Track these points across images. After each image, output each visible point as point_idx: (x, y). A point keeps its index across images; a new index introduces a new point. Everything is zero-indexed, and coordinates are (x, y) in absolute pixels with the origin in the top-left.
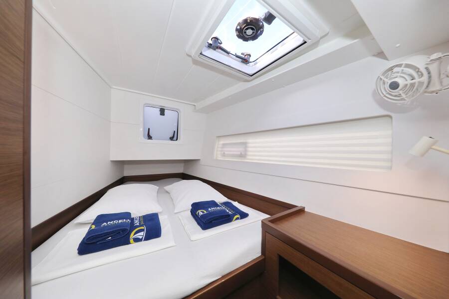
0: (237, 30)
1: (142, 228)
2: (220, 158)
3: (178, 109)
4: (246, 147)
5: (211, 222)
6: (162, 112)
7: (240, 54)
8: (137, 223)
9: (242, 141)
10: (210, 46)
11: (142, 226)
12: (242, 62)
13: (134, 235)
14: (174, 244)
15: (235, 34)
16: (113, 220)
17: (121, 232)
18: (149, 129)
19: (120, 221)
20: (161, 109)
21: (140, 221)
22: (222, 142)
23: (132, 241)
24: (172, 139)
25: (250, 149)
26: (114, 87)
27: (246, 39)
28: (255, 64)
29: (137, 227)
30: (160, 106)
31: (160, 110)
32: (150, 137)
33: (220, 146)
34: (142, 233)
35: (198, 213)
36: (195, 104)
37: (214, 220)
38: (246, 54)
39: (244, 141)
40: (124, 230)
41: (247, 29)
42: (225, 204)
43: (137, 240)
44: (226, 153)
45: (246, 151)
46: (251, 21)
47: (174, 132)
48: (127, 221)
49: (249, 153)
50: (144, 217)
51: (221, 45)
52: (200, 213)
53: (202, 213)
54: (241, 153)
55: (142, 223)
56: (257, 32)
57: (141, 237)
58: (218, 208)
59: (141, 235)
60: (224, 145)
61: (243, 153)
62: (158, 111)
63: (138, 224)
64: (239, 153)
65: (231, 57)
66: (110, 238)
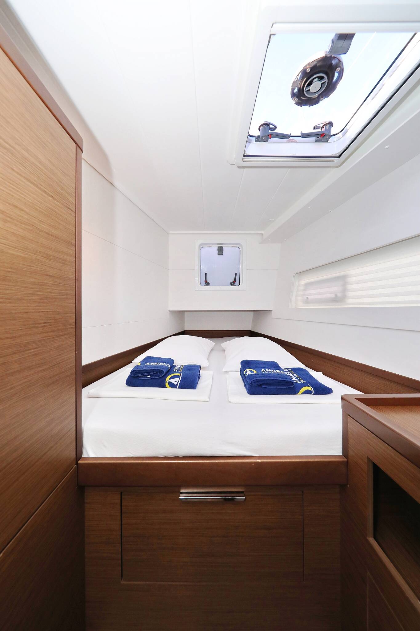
0: (293, 95)
1: (179, 374)
2: (301, 306)
3: (239, 244)
4: (345, 284)
5: (261, 385)
6: (220, 251)
7: (311, 130)
8: (176, 369)
9: (337, 275)
10: (259, 139)
11: (180, 373)
12: (316, 141)
13: (170, 379)
14: (207, 400)
15: (292, 102)
16: (156, 362)
17: (158, 373)
18: (206, 274)
19: (161, 364)
20: (218, 247)
21: (179, 369)
22: (303, 282)
23: (167, 385)
24: (233, 283)
25: (350, 287)
26: (171, 232)
27: (312, 101)
28: (344, 135)
29: (176, 372)
30: (218, 244)
31: (218, 250)
32: (207, 283)
33: (302, 288)
34: (177, 380)
35: (246, 372)
36: (263, 232)
37: (266, 384)
38: (322, 125)
39: (341, 274)
40: (161, 372)
41: (310, 84)
42: (295, 370)
43: (172, 385)
44: (310, 297)
45: (345, 290)
46: (312, 69)
47: (236, 274)
48: (166, 365)
49: (350, 294)
50: (185, 366)
51: (276, 131)
52: (248, 372)
53: (250, 373)
54: (336, 295)
55: (181, 370)
56: (330, 78)
57: (176, 383)
58: (278, 371)
59: (176, 381)
60: (307, 285)
61: (339, 295)
62: (215, 250)
63: (176, 371)
64: (333, 296)
65: (296, 142)
66: (149, 376)
